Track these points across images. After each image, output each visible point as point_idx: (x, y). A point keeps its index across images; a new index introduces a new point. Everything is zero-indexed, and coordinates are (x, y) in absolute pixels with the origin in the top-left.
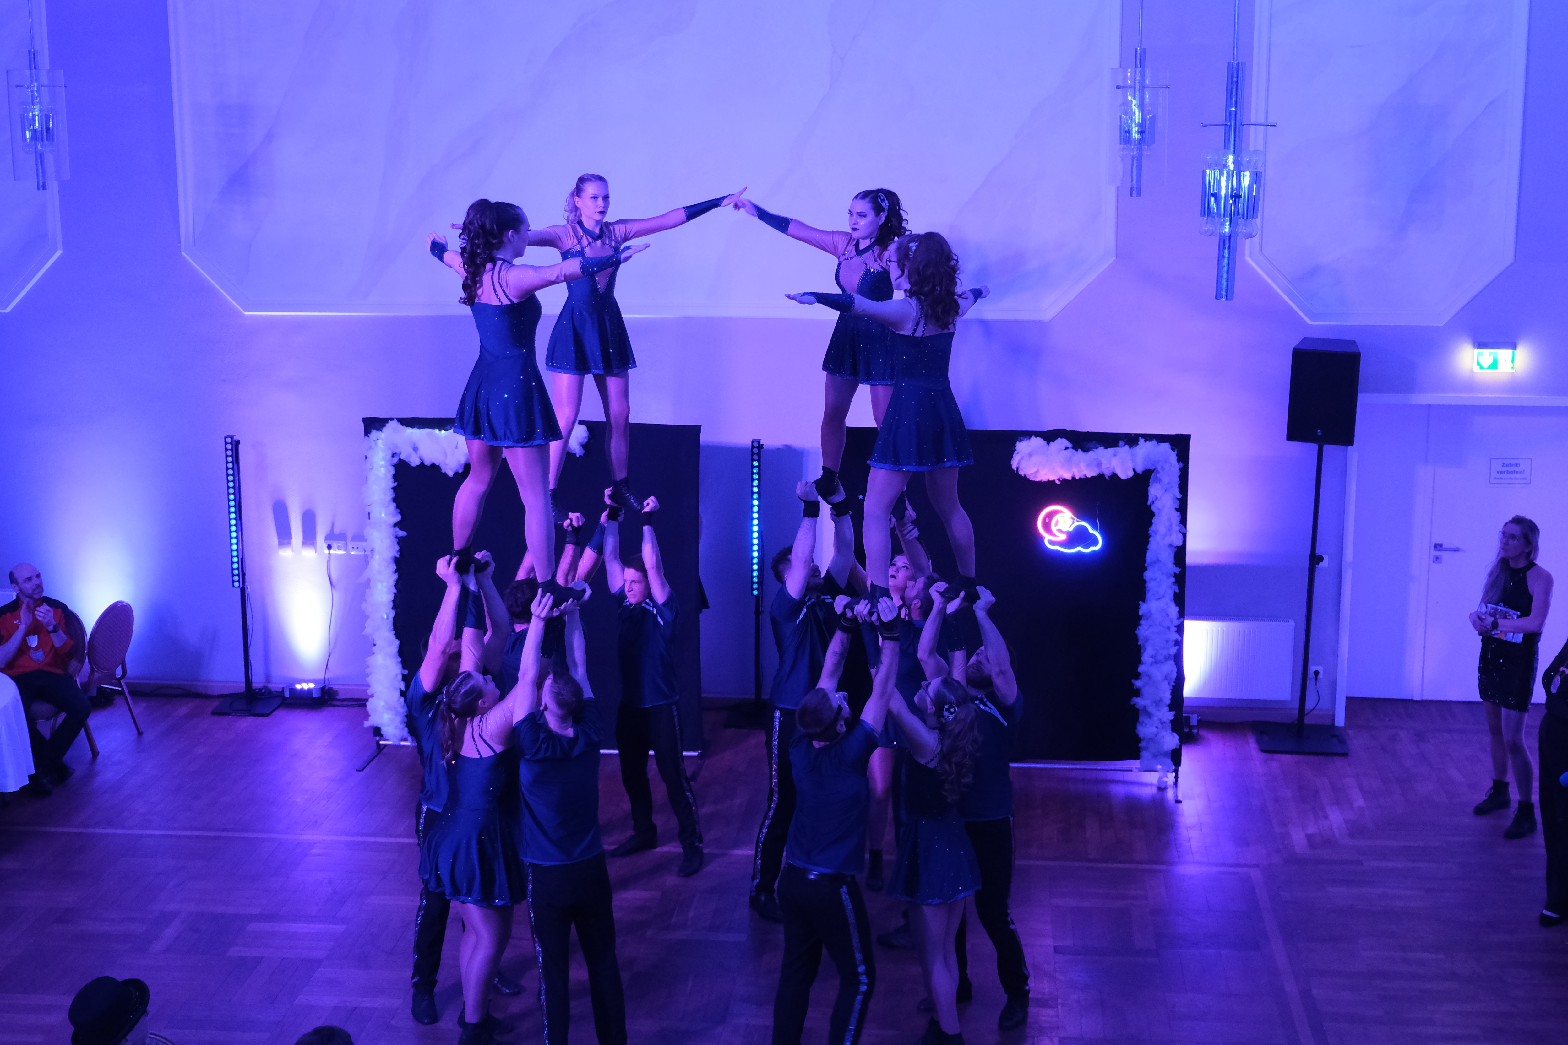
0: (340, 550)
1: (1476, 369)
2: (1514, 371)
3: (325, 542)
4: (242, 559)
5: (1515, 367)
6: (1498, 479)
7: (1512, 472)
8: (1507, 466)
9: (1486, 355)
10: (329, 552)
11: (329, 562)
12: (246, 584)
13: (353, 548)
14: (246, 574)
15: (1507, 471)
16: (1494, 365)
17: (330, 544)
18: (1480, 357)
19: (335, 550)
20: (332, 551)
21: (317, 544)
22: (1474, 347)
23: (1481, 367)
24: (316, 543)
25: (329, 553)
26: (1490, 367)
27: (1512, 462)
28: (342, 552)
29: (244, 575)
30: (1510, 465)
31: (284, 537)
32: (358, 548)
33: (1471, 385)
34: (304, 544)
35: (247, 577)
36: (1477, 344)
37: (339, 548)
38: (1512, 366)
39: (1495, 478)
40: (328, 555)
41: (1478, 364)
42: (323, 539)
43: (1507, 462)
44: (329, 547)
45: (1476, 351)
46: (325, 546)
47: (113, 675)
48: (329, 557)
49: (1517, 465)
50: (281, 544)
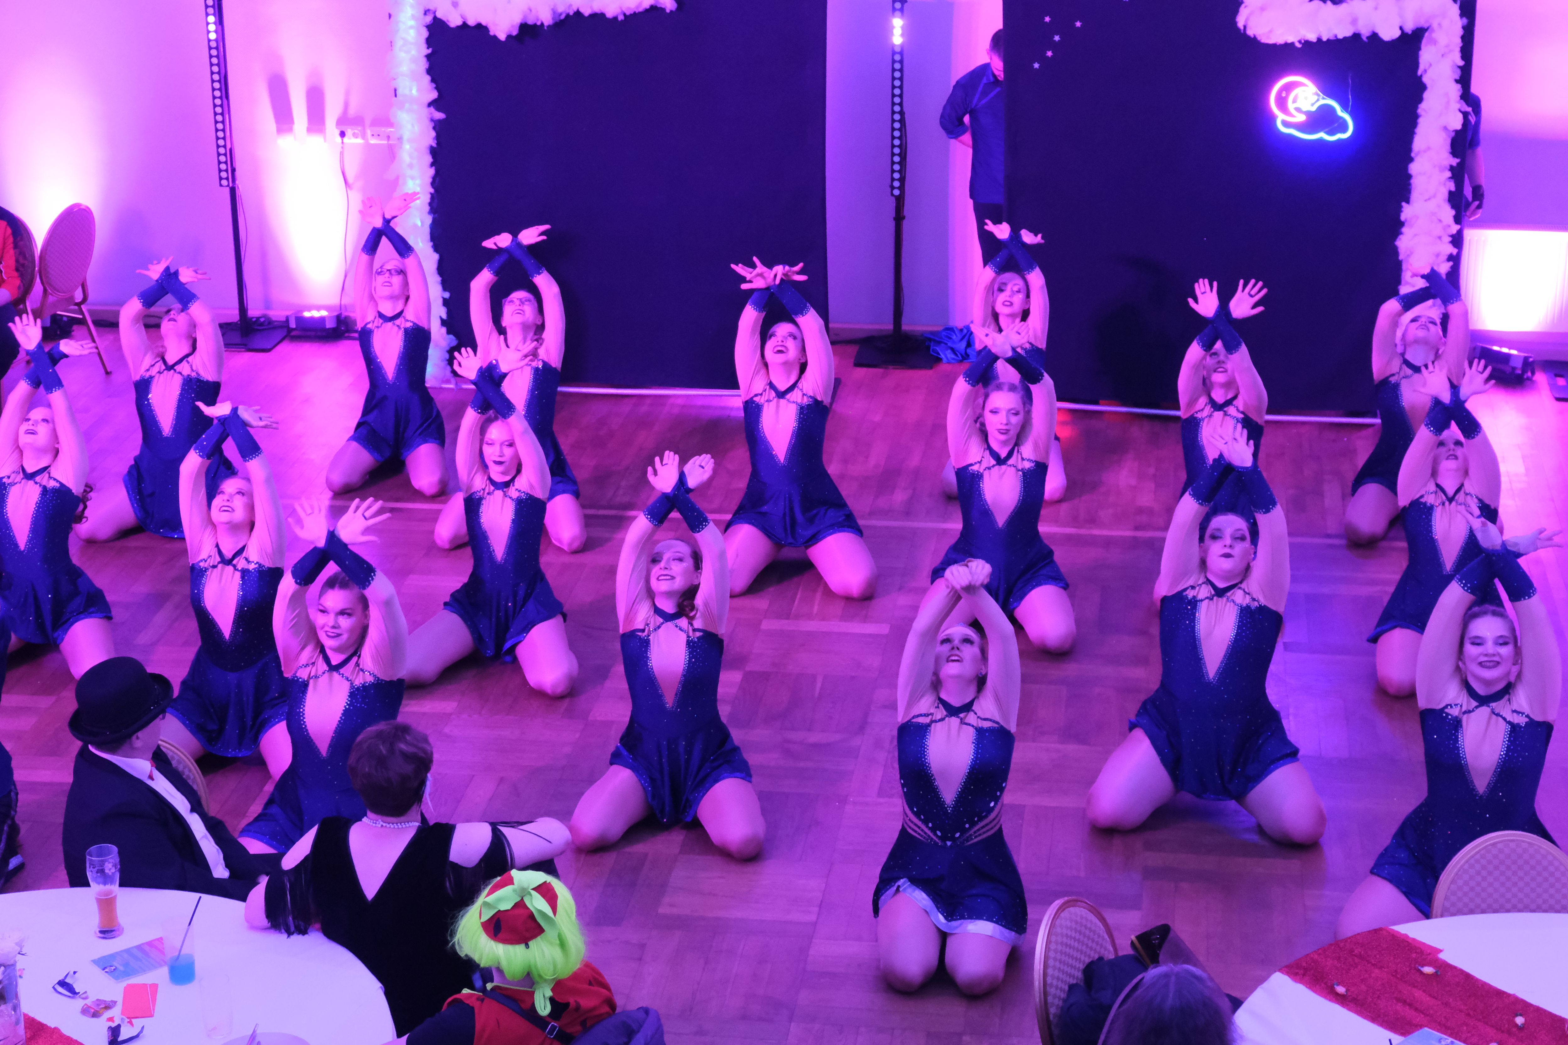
0: (357, 138)
3: (337, 128)
4: (231, 150)
10: (342, 140)
11: (342, 153)
12: (237, 182)
13: (373, 135)
14: (236, 169)
17: (343, 130)
19: (349, 138)
20: (346, 140)
21: (327, 131)
24: (325, 129)
25: (343, 143)
28: (360, 141)
29: (234, 170)
31: (284, 120)
32: (379, 135)
34: (310, 130)
35: (238, 173)
37: (355, 136)
40: (341, 145)
42: (335, 123)
44: (343, 134)
46: (337, 132)
47: (70, 300)
48: (342, 148)
50: (280, 131)
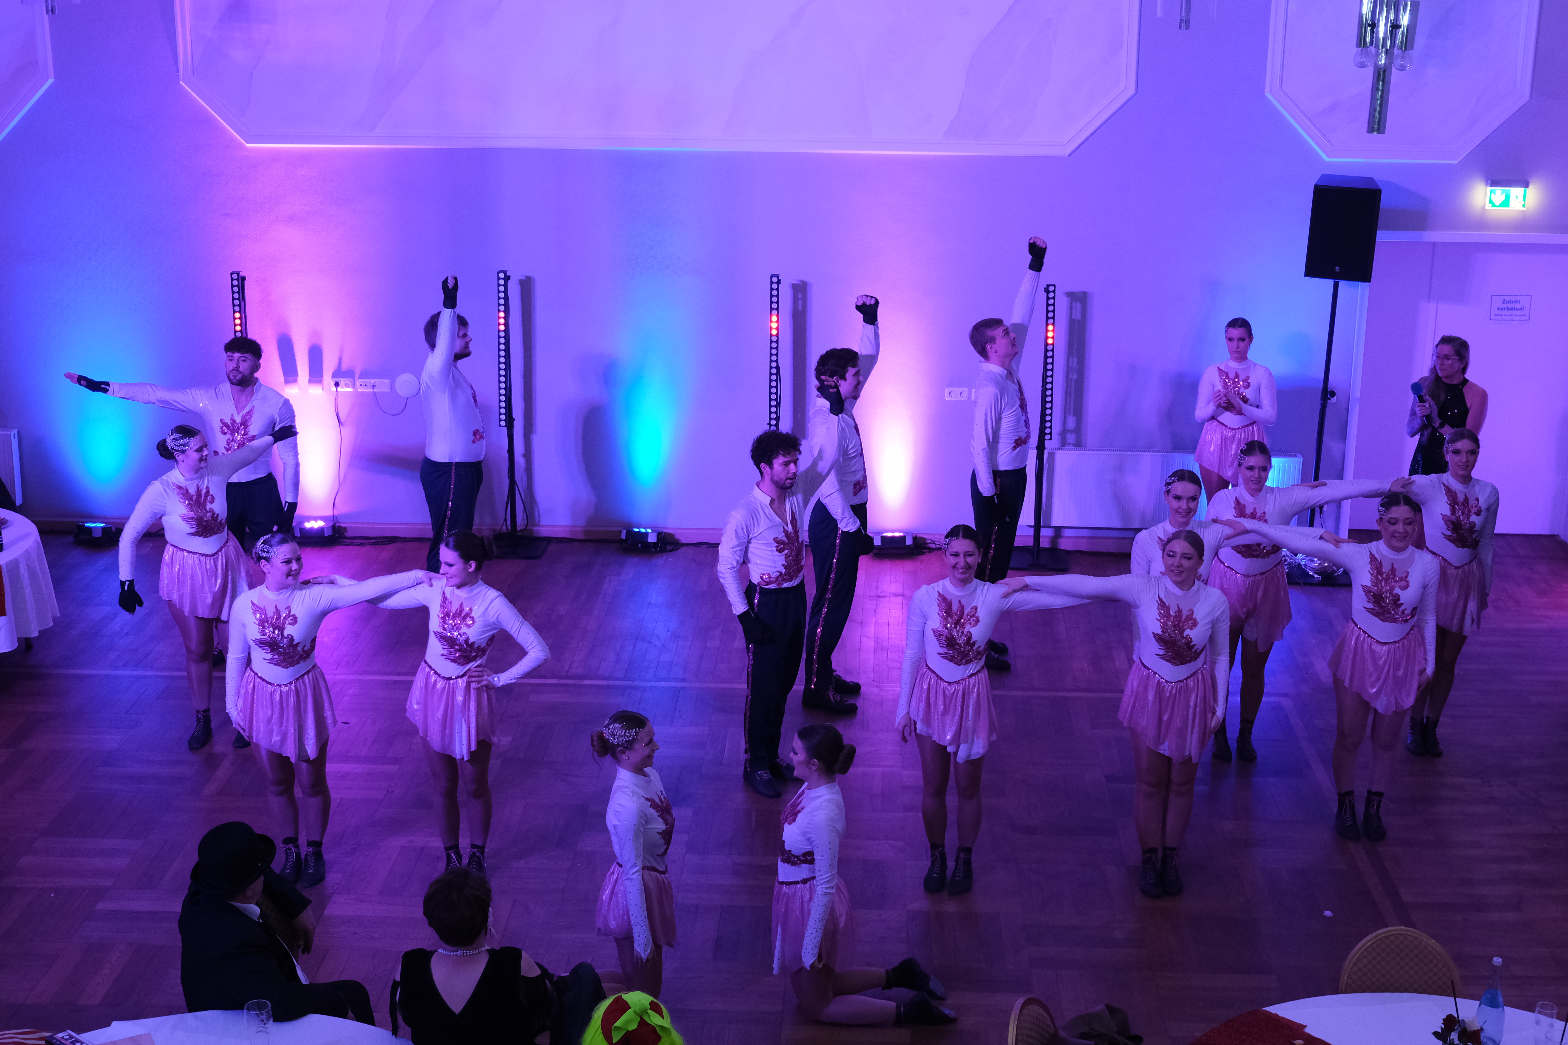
0: (348, 387)
1: (1488, 206)
2: (1525, 209)
3: (332, 379)
5: (1526, 205)
6: (1498, 315)
7: (1511, 309)
8: (1508, 302)
9: (1498, 194)
10: (337, 389)
11: (336, 399)
13: (361, 385)
15: (1507, 307)
16: (1506, 203)
17: (338, 381)
18: (1493, 195)
19: (342, 388)
21: (324, 381)
22: (1487, 185)
23: (1494, 205)
25: (337, 391)
26: (1501, 205)
27: (1512, 299)
28: (349, 390)
30: (1510, 302)
31: (290, 374)
32: (365, 385)
33: (1482, 223)
36: (1489, 182)
37: (347, 385)
38: (1523, 203)
39: (1495, 315)
40: (335, 393)
41: (1491, 202)
42: (330, 376)
43: (1508, 299)
44: (337, 384)
45: (1489, 189)
46: (332, 383)
48: (337, 395)
49: (1517, 302)
50: (287, 382)
